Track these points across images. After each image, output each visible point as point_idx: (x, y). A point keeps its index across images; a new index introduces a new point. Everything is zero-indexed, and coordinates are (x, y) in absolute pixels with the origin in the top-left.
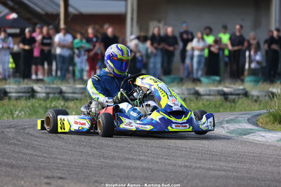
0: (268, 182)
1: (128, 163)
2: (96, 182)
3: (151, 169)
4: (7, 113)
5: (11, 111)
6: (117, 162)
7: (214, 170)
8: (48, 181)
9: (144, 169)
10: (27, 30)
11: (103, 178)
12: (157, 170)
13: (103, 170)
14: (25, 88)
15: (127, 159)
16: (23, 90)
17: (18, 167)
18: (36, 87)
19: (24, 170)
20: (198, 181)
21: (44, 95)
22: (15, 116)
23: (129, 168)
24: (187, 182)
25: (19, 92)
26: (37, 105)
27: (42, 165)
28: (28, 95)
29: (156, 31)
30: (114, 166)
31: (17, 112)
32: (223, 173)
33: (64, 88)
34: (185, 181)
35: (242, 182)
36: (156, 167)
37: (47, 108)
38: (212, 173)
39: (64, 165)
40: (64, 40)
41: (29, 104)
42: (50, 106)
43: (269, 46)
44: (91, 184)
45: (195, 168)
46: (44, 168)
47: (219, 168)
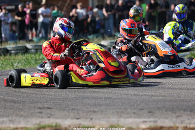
0: (193, 103)
1: (95, 95)
2: (74, 109)
3: (111, 98)
4: (9, 65)
5: (12, 63)
6: (87, 95)
7: (155, 96)
8: (40, 111)
9: (106, 98)
10: (20, 6)
11: (78, 107)
12: (116, 99)
13: (78, 101)
14: (20, 47)
16: (19, 48)
17: (19, 102)
18: (29, 46)
19: (23, 104)
20: (144, 105)
21: (33, 51)
22: (15, 66)
23: (95, 98)
24: (137, 106)
25: (17, 50)
26: (30, 58)
27: (35, 99)
28: (23, 51)
29: (108, 2)
30: (86, 98)
31: (16, 64)
32: (162, 98)
34: (136, 105)
36: (115, 97)
37: (37, 60)
38: (154, 98)
39: (51, 99)
41: (24, 58)
42: (39, 58)
44: (70, 111)
45: (142, 95)
46: (37, 102)
47: (159, 94)
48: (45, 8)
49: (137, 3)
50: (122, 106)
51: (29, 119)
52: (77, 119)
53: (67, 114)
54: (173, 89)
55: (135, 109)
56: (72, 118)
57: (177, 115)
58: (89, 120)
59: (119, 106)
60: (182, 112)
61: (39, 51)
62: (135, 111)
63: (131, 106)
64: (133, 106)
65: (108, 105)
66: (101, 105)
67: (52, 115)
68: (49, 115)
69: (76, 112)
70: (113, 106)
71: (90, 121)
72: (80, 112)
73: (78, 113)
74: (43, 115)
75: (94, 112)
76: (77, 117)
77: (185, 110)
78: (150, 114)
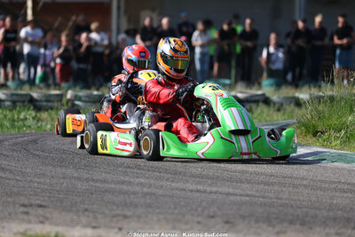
0: (305, 210)
1: (125, 187)
2: (86, 210)
3: (154, 194)
6: (110, 186)
7: (234, 195)
8: (25, 210)
9: (145, 194)
11: (95, 206)
12: (162, 196)
13: (94, 196)
15: (123, 183)
20: (215, 209)
21: (8, 103)
23: (125, 193)
24: (203, 211)
27: (15, 190)
29: (147, 22)
30: (107, 191)
32: (247, 199)
33: (35, 95)
34: (200, 209)
35: (272, 210)
36: (161, 192)
37: (14, 120)
38: (232, 198)
39: (43, 190)
40: (32, 35)
42: (18, 118)
43: (293, 41)
44: (80, 213)
45: (211, 192)
46: (18, 194)
47: (242, 192)
48: (33, 28)
49: (200, 26)
50: (175, 208)
51: (5, 224)
52: (94, 227)
53: (75, 218)
54: (267, 184)
55: (198, 216)
56: (85, 226)
57: (276, 230)
58: (116, 230)
59: (170, 208)
60: (285, 224)
61: (18, 104)
62: (199, 219)
63: (192, 209)
64: (196, 210)
65: (149, 206)
66: (136, 206)
67: (47, 219)
68: (41, 219)
69: (91, 215)
70: (158, 208)
71: (116, 233)
72: (99, 216)
73: (96, 218)
74: (31, 218)
75: (125, 217)
76: (93, 225)
77: (291, 222)
78: (227, 226)
